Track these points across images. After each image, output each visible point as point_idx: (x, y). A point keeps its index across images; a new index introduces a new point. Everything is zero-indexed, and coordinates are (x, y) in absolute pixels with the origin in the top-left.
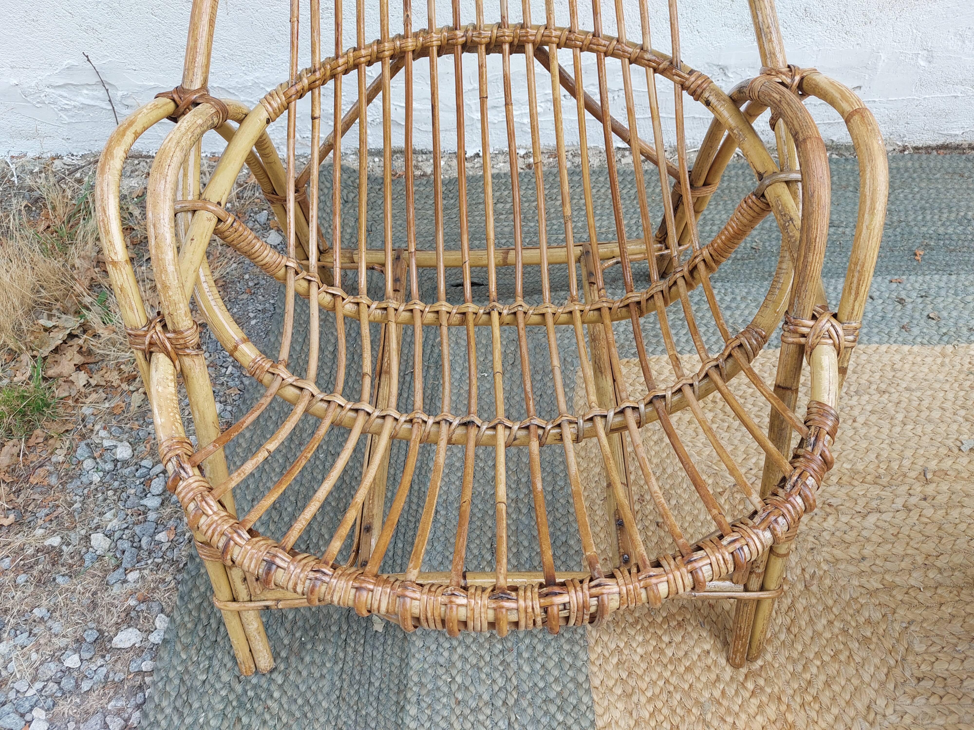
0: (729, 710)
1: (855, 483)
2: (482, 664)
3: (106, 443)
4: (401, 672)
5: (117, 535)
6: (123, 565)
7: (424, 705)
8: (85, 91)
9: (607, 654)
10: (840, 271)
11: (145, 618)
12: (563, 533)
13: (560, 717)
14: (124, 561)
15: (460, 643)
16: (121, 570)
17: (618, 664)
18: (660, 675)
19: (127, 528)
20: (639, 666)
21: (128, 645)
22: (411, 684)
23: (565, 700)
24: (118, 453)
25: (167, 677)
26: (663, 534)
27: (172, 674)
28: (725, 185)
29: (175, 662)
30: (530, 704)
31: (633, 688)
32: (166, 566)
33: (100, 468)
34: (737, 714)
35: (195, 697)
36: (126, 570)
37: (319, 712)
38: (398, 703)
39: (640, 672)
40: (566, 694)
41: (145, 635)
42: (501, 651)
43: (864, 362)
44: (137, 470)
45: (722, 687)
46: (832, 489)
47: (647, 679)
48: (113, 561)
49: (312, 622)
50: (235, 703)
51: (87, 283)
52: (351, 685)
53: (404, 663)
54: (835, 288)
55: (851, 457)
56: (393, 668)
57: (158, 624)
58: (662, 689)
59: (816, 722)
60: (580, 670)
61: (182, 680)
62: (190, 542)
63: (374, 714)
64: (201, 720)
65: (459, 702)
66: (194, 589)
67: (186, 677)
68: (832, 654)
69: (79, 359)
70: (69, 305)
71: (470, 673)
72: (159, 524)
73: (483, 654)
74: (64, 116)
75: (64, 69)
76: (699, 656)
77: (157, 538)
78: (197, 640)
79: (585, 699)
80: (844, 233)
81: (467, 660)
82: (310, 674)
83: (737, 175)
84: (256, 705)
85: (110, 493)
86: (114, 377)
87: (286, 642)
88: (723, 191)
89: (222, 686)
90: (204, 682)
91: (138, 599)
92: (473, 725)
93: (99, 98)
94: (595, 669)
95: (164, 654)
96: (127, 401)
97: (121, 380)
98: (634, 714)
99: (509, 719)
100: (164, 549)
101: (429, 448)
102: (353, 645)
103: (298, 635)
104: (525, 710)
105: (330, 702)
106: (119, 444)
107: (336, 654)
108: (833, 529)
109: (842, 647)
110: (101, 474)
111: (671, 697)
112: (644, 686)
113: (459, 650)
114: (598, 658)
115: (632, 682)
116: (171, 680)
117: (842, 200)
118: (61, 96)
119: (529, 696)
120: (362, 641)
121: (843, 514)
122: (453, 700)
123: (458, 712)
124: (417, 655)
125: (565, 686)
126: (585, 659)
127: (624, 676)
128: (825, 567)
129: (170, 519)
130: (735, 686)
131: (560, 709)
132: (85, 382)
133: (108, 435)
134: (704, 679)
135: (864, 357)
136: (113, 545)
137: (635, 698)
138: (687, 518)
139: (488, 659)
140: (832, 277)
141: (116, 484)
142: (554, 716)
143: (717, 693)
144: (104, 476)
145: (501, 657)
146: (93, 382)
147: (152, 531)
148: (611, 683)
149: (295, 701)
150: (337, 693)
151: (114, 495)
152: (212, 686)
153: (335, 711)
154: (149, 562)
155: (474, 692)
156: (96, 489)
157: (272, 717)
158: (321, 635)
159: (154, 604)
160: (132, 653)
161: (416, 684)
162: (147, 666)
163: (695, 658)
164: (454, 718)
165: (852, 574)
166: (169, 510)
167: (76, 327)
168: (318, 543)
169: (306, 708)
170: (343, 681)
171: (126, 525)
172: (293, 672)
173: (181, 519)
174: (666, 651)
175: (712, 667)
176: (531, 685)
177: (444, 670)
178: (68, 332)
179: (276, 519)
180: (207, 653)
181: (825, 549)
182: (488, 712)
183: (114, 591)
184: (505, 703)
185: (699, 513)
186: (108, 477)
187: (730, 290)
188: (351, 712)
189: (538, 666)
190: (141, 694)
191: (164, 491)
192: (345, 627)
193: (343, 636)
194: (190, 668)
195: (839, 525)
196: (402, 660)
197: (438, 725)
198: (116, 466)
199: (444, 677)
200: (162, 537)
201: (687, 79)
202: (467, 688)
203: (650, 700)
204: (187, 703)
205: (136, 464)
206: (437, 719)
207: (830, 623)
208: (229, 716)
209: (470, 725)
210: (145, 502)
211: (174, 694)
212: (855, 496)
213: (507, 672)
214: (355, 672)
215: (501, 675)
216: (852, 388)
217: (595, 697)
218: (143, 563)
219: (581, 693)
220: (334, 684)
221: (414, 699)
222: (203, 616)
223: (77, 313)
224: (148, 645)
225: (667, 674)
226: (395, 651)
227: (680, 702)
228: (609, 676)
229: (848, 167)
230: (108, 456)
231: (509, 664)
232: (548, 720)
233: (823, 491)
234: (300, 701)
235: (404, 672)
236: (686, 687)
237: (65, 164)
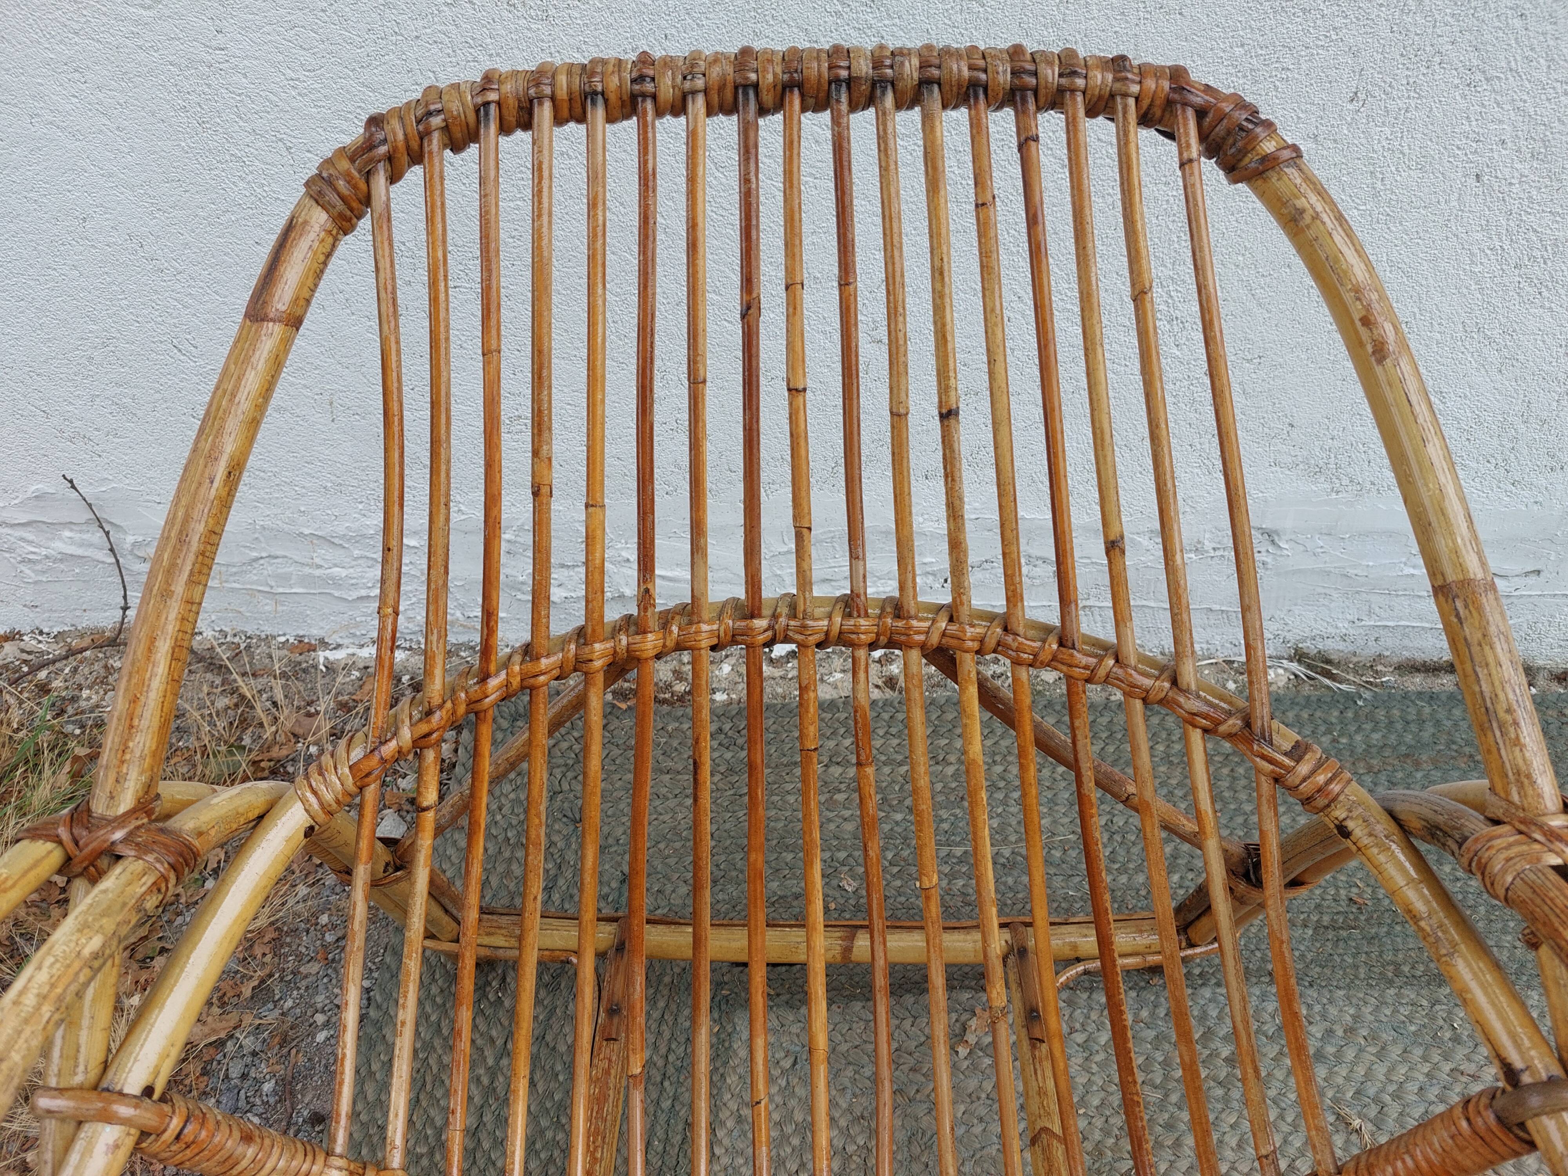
8: (67, 533)
74: (28, 572)
75: (29, 499)
93: (91, 545)
118: (22, 539)
187: (1317, 1008)
201: (1289, 770)
237: (23, 651)
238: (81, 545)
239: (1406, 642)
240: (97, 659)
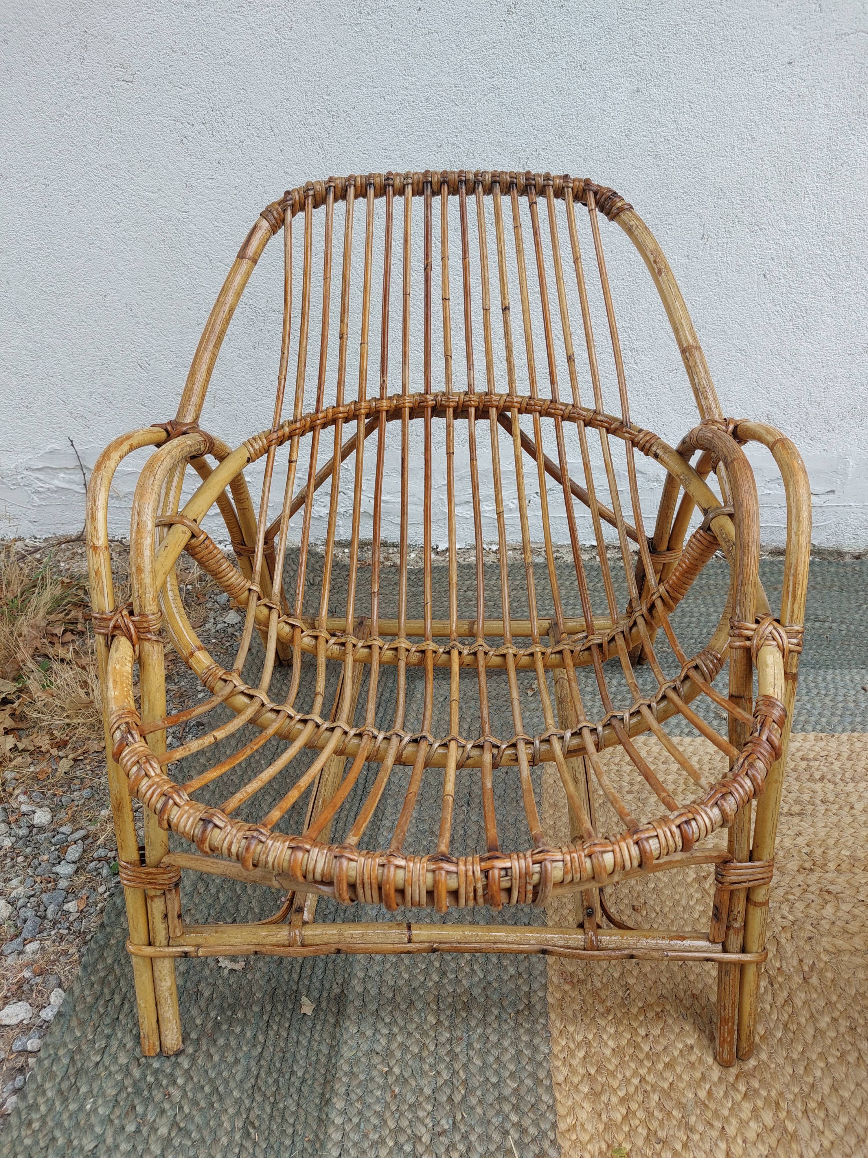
0: (716, 1114)
1: (857, 871)
2: (425, 1054)
3: (24, 808)
4: (330, 1060)
5: (20, 903)
6: (23, 935)
7: (354, 1097)
8: (62, 475)
9: (572, 1046)
10: (828, 663)
11: (39, 992)
12: (526, 914)
13: (515, 1118)
14: (24, 930)
15: (401, 1029)
16: (19, 940)
17: (585, 1057)
18: (635, 1073)
19: (33, 896)
20: (609, 1060)
21: (14, 1021)
22: (340, 1074)
23: (520, 1098)
24: (36, 818)
25: (56, 1055)
26: (640, 919)
27: (61, 1052)
28: (704, 582)
29: (67, 1039)
30: (480, 1102)
31: (603, 1086)
32: (71, 938)
33: (13, 833)
34: (726, 1119)
35: (84, 1080)
36: (25, 940)
37: (228, 1102)
38: (323, 1095)
39: (611, 1068)
40: (522, 1092)
41: (35, 1011)
42: (450, 1041)
43: (859, 750)
44: (54, 837)
45: (708, 1087)
46: (829, 875)
47: (620, 1076)
48: (12, 930)
49: (231, 1000)
50: (130, 1090)
51: (31, 651)
52: (269, 1073)
53: (334, 1050)
54: (824, 679)
55: (849, 844)
56: (320, 1056)
57: (53, 998)
58: (637, 1087)
59: (823, 1133)
60: (540, 1064)
61: (72, 1059)
62: (102, 913)
63: (293, 1108)
64: (88, 1107)
65: (396, 1096)
66: (100, 960)
67: (77, 1057)
68: (838, 1054)
69: (9, 723)
70: (9, 670)
71: (410, 1063)
72: (70, 893)
73: (427, 1042)
74: (36, 499)
75: (46, 453)
76: (681, 1051)
77: (65, 907)
78: (95, 1017)
79: (545, 1098)
80: (830, 628)
81: (408, 1048)
82: (223, 1058)
83: (716, 573)
84: (155, 1092)
85: (20, 859)
86: (44, 742)
87: (198, 1022)
88: (701, 588)
89: (118, 1068)
90: (98, 1063)
91: (34, 972)
92: (410, 1122)
93: (74, 482)
94: (559, 1063)
95: (56, 1030)
96: (54, 767)
97: (51, 745)
98: (604, 1116)
99: (454, 1117)
100: (71, 919)
101: (379, 823)
102: (275, 1027)
103: (213, 1014)
104: (473, 1108)
105: (242, 1091)
106: (38, 810)
107: (255, 1037)
108: (833, 918)
109: (850, 1047)
110: (13, 839)
111: (648, 1097)
112: (615, 1084)
113: (400, 1038)
114: (562, 1051)
115: (601, 1079)
116: (59, 1059)
117: (827, 598)
118: (37, 479)
119: (479, 1093)
120: (287, 1025)
121: (843, 902)
122: (389, 1094)
123: (394, 1108)
124: (349, 1042)
125: (522, 1082)
126: (547, 1051)
127: (592, 1071)
128: (825, 958)
129: (82, 888)
130: (724, 1087)
131: (516, 1108)
132: (12, 746)
133: (27, 800)
134: (686, 1077)
135: (858, 745)
136: (15, 913)
137: (605, 1098)
138: (667, 903)
139: (432, 1048)
140: (820, 668)
141: (28, 850)
142: (507, 1116)
143: (702, 1094)
144: (17, 842)
145: (448, 1046)
146: (21, 746)
147: (61, 899)
148: (576, 1080)
149: (202, 1087)
150: (253, 1081)
151: (24, 861)
152: (106, 1068)
153: (247, 1102)
154: (53, 933)
155: (414, 1084)
156: (5, 855)
157: (173, 1106)
158: (240, 1015)
159: (51, 977)
160: (18, 1030)
161: (346, 1074)
162: (33, 1044)
163: (676, 1053)
164: (388, 1115)
165: (857, 967)
166: (83, 878)
167: (12, 692)
168: (246, 916)
169: (214, 1098)
170: (260, 1068)
171: (33, 893)
172: (202, 1055)
173: (94, 889)
174: (642, 1045)
175: (696, 1064)
176: (482, 1079)
177: (380, 1059)
178: (3, 696)
179: (201, 891)
180: (106, 1032)
181: (824, 939)
182: (429, 1108)
183: (8, 962)
184: (450, 1099)
185: (681, 898)
186: (21, 842)
188: (266, 1104)
189: (492, 1059)
190: (21, 1077)
191: (81, 859)
192: (268, 1008)
193: (266, 1018)
194: (84, 1047)
195: (840, 914)
196: (332, 1047)
197: (369, 1121)
198: (31, 832)
199: (379, 1067)
200: (71, 906)
202: (406, 1080)
203: (623, 1100)
204: (75, 1087)
205: (53, 831)
206: (368, 1114)
207: (835, 1020)
208: (121, 1103)
209: (407, 1123)
210: (58, 869)
211: (60, 1075)
212: (857, 884)
213: (455, 1064)
214: (276, 1058)
215: (447, 1066)
216: (847, 775)
217: (557, 1095)
218: (45, 934)
219: (541, 1090)
220: (249, 1070)
221: (343, 1090)
222: (106, 990)
223: (16, 679)
224: (38, 1022)
225: (643, 1071)
226: (324, 1036)
227: (659, 1103)
228: (574, 1072)
229: (832, 570)
230: (23, 821)
231: (456, 1055)
232: (501, 1119)
233: (820, 877)
234: (207, 1089)
235: (333, 1061)
236: (666, 1086)
237: (26, 546)
238: (69, 482)
239: (773, 537)
240: (68, 549)
